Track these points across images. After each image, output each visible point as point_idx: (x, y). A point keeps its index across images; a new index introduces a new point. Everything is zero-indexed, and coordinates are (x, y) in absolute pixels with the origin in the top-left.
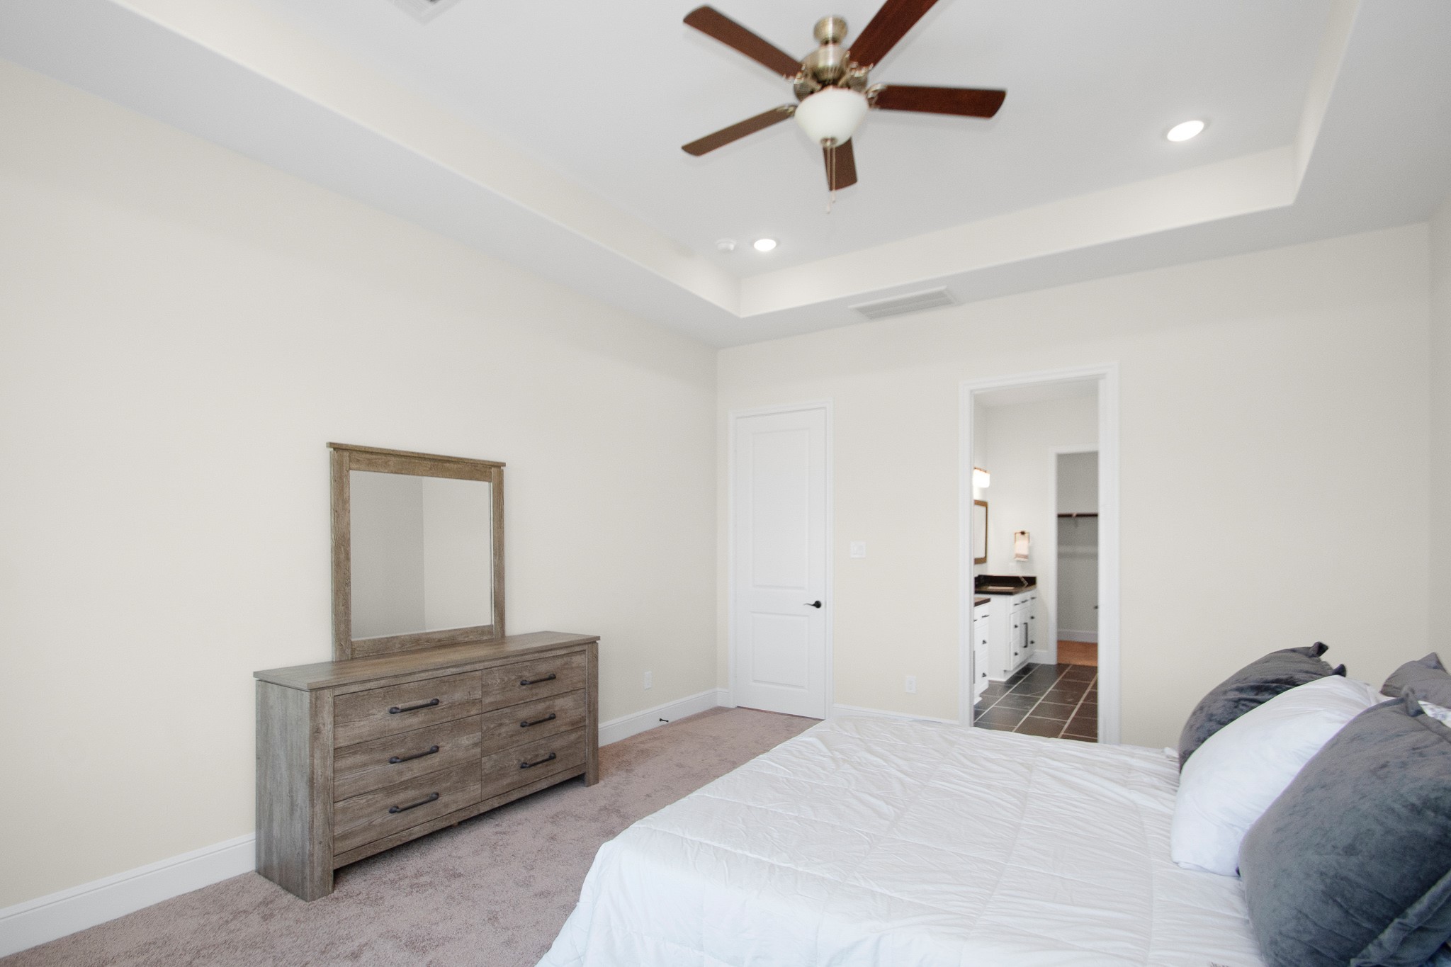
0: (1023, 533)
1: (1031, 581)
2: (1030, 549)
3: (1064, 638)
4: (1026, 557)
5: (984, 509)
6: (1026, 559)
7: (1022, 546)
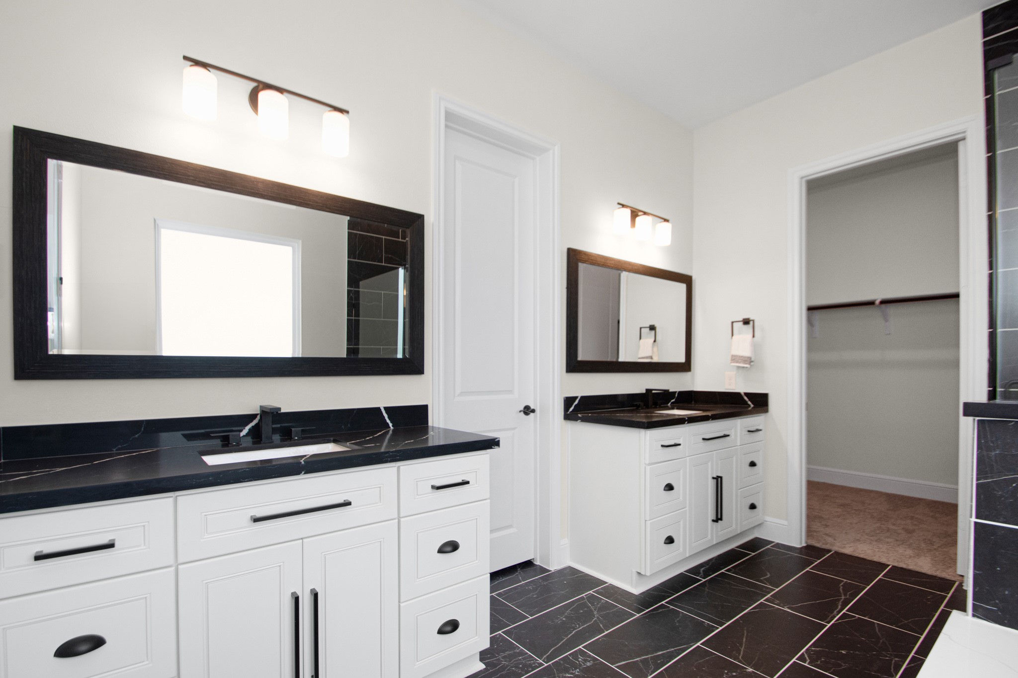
0: (746, 322)
1: (760, 402)
2: (756, 347)
3: (815, 479)
4: (749, 360)
5: (683, 287)
6: (748, 363)
7: (742, 343)
